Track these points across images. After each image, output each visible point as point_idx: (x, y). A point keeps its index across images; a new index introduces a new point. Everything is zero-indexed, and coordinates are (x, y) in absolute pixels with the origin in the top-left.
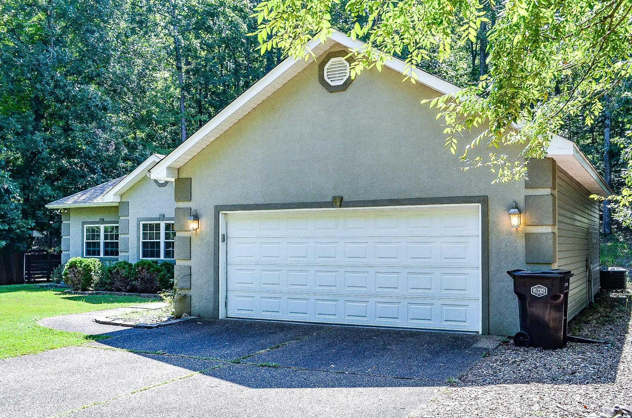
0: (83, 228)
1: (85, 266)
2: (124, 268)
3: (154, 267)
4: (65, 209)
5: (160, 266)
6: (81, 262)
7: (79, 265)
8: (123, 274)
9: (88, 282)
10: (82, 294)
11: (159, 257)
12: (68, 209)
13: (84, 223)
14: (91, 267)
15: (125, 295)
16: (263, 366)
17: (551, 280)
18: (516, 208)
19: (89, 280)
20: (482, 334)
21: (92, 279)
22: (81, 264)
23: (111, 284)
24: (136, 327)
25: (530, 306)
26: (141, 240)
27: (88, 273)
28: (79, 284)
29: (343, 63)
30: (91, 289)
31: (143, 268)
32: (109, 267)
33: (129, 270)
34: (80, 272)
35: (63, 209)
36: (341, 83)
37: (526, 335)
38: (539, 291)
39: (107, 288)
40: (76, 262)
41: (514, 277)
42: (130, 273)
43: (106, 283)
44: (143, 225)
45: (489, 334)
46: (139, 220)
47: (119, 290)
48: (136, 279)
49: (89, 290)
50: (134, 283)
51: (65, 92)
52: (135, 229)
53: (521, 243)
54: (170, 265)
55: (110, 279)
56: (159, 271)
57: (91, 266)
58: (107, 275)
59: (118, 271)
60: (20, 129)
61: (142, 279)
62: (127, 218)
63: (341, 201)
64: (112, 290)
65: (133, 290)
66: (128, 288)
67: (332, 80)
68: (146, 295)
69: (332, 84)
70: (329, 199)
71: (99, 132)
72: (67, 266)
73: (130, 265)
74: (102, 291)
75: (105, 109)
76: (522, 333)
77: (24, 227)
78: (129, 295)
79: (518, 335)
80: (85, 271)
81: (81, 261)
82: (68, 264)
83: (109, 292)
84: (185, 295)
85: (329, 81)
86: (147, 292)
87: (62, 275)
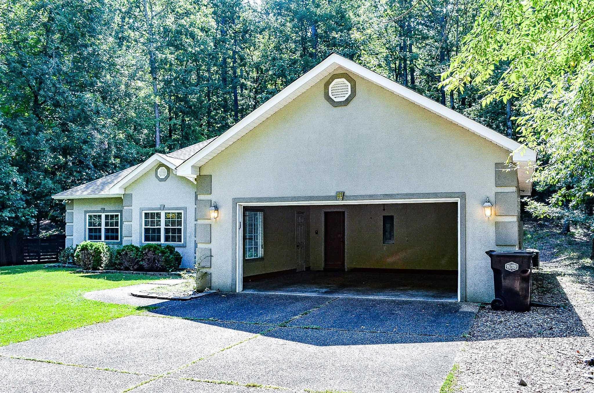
0: (85, 216)
1: (95, 249)
2: (132, 251)
3: (159, 250)
4: (69, 200)
5: (164, 248)
6: (91, 246)
7: (90, 248)
8: (131, 256)
9: (98, 263)
10: (93, 273)
11: (160, 241)
12: (72, 200)
13: (86, 212)
14: (100, 250)
15: (133, 273)
16: (307, 328)
17: (521, 259)
18: (489, 202)
19: (99, 261)
20: (461, 301)
21: (101, 260)
22: (92, 247)
23: (121, 264)
24: (172, 299)
25: (504, 279)
26: (144, 226)
27: (97, 255)
28: (90, 264)
29: (345, 84)
30: (100, 268)
31: (149, 250)
32: (118, 250)
33: (137, 252)
34: (91, 254)
35: (68, 199)
36: (343, 99)
37: (501, 302)
38: (512, 266)
39: (116, 268)
40: (87, 246)
41: (491, 256)
42: (137, 255)
43: (115, 264)
44: (146, 214)
45: (466, 301)
46: (141, 210)
47: (127, 269)
48: (143, 260)
49: (99, 269)
50: (141, 263)
51: (64, 98)
52: (138, 217)
53: (492, 230)
54: (172, 248)
55: (120, 260)
56: (163, 253)
57: (101, 248)
58: (117, 257)
59: (126, 254)
60: (26, 129)
61: (149, 259)
62: (130, 208)
63: (343, 195)
64: (122, 270)
65: (141, 269)
66: (136, 267)
67: (335, 96)
68: (152, 273)
69: (336, 100)
70: (333, 194)
71: (95, 133)
72: (79, 248)
73: (137, 248)
74: (111, 270)
75: (98, 113)
76: (497, 300)
77: (28, 215)
78: (137, 273)
79: (494, 301)
80: (96, 253)
81: (91, 244)
82: (80, 247)
83: (118, 271)
84: (206, 273)
85: (333, 97)
86: (152, 271)
87: (74, 257)
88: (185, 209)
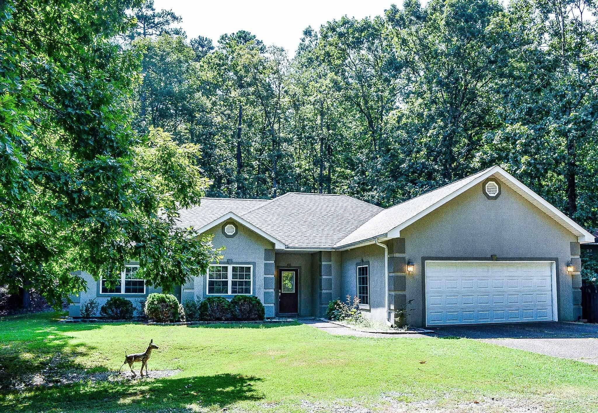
11: (227, 293)
26: (208, 279)
29: (495, 185)
30: (181, 320)
36: (494, 195)
53: (570, 279)
69: (490, 195)
70: (489, 256)
85: (488, 193)
88: (254, 264)
